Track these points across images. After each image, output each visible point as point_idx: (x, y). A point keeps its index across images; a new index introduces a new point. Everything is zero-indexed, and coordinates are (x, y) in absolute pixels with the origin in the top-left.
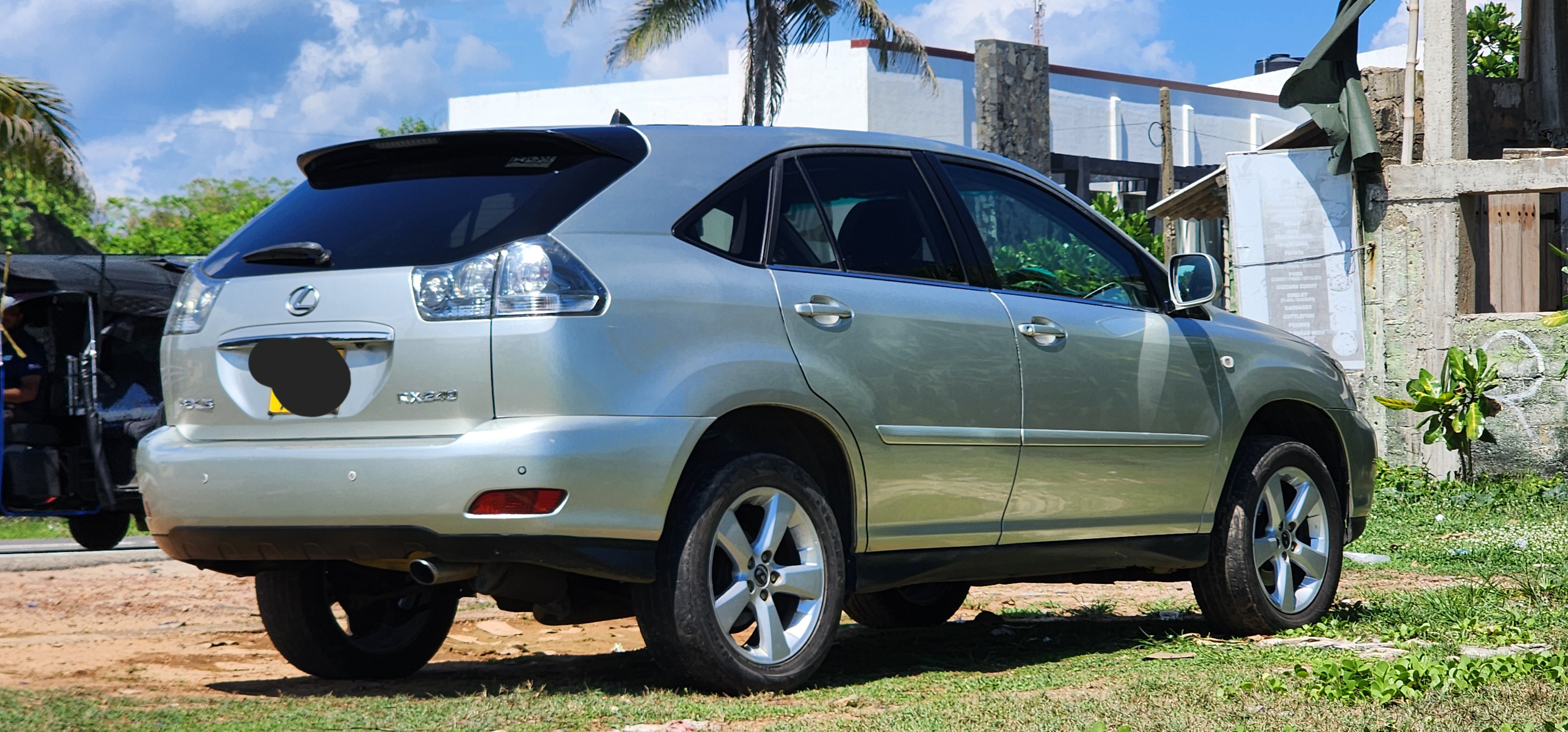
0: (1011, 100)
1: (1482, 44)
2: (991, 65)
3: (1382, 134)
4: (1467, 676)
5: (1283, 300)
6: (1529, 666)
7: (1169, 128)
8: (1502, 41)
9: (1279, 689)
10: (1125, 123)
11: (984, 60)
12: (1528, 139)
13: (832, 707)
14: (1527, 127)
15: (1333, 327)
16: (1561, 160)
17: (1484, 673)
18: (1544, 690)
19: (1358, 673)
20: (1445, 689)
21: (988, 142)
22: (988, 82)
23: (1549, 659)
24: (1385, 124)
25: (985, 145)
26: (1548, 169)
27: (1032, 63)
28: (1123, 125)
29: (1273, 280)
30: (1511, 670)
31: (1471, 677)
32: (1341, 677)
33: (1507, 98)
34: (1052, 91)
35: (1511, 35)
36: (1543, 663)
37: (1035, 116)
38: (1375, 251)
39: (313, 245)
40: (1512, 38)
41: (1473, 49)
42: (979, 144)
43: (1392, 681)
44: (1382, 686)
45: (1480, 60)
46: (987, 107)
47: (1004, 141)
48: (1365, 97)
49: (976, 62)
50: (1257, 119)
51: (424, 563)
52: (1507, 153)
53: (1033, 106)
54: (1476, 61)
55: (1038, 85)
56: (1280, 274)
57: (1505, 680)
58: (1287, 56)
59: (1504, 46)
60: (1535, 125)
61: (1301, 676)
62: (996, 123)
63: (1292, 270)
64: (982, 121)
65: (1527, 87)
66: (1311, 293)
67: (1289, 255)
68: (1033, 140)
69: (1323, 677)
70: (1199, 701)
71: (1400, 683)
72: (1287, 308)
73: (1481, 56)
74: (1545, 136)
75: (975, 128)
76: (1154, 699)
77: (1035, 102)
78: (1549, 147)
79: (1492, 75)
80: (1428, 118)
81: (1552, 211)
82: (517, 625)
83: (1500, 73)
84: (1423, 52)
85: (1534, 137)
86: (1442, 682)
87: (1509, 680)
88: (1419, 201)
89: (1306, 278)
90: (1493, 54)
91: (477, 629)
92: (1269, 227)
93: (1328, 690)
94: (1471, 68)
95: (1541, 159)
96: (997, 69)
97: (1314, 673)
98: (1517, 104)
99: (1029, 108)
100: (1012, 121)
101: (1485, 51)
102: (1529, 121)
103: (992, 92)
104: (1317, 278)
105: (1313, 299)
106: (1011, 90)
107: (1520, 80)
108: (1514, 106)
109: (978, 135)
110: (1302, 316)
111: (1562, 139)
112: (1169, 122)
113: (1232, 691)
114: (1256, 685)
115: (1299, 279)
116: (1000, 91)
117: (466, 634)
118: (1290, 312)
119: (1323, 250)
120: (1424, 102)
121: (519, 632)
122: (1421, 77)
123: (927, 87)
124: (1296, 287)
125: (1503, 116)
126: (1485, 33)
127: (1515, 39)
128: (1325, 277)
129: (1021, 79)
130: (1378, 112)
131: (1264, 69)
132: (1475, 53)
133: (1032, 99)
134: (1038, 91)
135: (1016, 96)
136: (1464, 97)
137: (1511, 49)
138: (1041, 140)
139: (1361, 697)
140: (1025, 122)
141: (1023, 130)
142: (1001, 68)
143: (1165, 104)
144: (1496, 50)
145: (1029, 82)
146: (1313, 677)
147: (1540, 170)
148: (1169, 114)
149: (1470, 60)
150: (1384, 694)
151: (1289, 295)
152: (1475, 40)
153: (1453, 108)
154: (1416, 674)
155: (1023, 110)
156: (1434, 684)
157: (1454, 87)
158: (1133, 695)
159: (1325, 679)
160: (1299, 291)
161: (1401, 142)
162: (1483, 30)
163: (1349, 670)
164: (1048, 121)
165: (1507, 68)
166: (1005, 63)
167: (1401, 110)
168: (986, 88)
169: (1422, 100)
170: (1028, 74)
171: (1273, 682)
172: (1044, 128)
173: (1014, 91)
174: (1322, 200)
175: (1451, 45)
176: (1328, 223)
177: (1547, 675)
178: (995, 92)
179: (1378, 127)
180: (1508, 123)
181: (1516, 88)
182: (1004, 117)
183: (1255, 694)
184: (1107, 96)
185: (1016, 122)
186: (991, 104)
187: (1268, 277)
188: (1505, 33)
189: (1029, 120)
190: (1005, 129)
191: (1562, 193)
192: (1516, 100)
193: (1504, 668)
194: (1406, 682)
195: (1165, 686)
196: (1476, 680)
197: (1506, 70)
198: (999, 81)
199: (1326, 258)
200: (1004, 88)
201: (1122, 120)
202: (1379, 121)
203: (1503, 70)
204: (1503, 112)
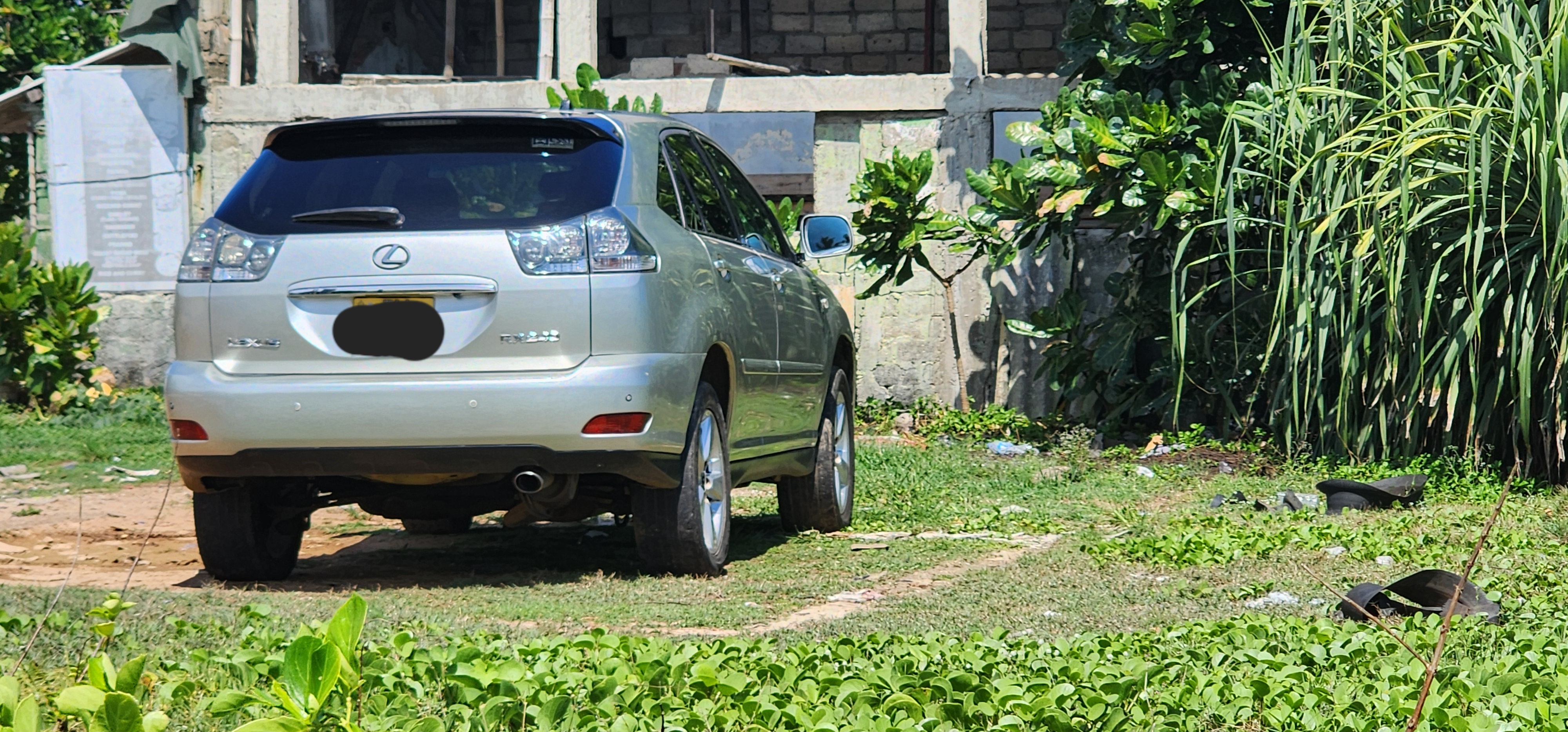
3: (209, 55)
5: (103, 219)
15: (157, 247)
16: (403, 89)
24: (211, 45)
26: (390, 96)
29: (93, 198)
38: (203, 172)
39: (392, 210)
51: (531, 473)
52: (346, 79)
56: (100, 192)
63: (114, 189)
66: (134, 212)
67: (111, 174)
72: (108, 227)
80: (263, 42)
88: (252, 123)
89: (130, 197)
92: (90, 146)
104: (142, 197)
105: (136, 219)
110: (123, 236)
115: (121, 198)
118: (110, 231)
119: (149, 169)
124: (118, 206)
128: (150, 196)
136: (297, 22)
151: (110, 214)
153: (289, 32)
160: (122, 210)
161: (228, 64)
167: (229, 31)
174: (150, 119)
176: (157, 143)
187: (87, 197)
199: (153, 178)
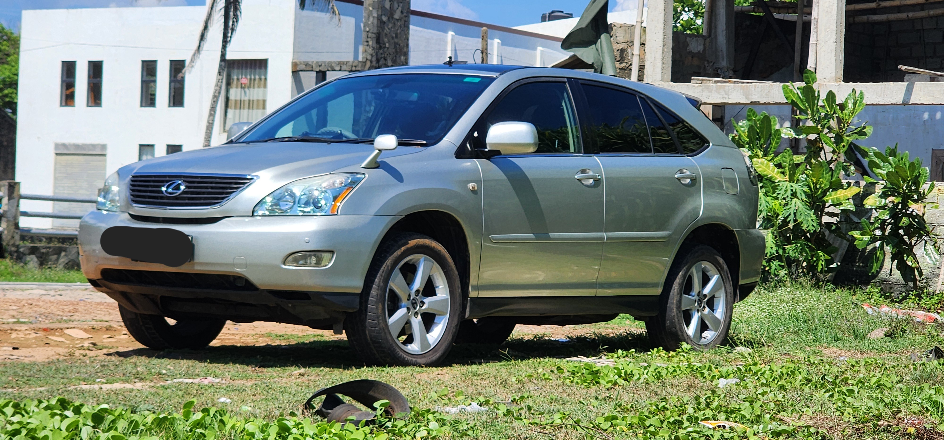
0: (385, 31)
1: (683, 12)
2: (373, 9)
3: (620, 64)
4: (654, 374)
6: (689, 370)
7: (487, 53)
8: (695, 11)
9: (548, 379)
10: (457, 49)
11: (369, 5)
12: (707, 72)
13: (290, 376)
14: (707, 65)
16: (725, 86)
17: (663, 373)
18: (696, 383)
19: (593, 371)
20: (642, 380)
21: (369, 57)
22: (371, 19)
23: (700, 367)
24: (622, 58)
25: (367, 59)
26: (718, 91)
27: (400, 8)
28: (455, 50)
30: (679, 372)
31: (656, 374)
32: (583, 373)
33: (696, 47)
34: (411, 27)
35: (701, 8)
36: (697, 369)
37: (400, 42)
40: (702, 10)
41: (677, 16)
42: (363, 58)
43: (612, 376)
44: (606, 378)
45: (682, 22)
46: (370, 35)
47: (380, 56)
48: (610, 41)
49: (364, 6)
50: (541, 51)
52: (694, 79)
53: (399, 36)
54: (679, 23)
55: (403, 22)
57: (675, 377)
58: (562, 12)
59: (696, 14)
60: (711, 64)
61: (560, 373)
62: (375, 45)
64: (366, 44)
65: (708, 41)
68: (398, 56)
69: (573, 373)
70: (502, 383)
71: (617, 377)
73: (682, 20)
74: (717, 71)
75: (361, 49)
76: (476, 381)
77: (400, 33)
78: (719, 77)
79: (688, 32)
80: (648, 56)
81: (720, 117)
82: (89, 332)
83: (694, 31)
84: (646, 16)
85: (710, 71)
86: (640, 377)
87: (677, 377)
90: (690, 19)
91: (65, 333)
93: (576, 380)
94: (676, 26)
95: (714, 85)
96: (378, 11)
97: (568, 371)
98: (701, 51)
99: (396, 37)
100: (385, 45)
101: (685, 17)
102: (708, 61)
103: (373, 26)
106: (385, 25)
107: (704, 36)
108: (699, 52)
109: (363, 53)
111: (727, 73)
112: (486, 49)
113: (521, 378)
114: (535, 376)
116: (379, 25)
117: (58, 336)
120: (646, 46)
121: (91, 336)
122: (645, 31)
123: (334, 20)
125: (693, 57)
126: (685, 5)
127: (704, 10)
129: (393, 18)
130: (618, 50)
131: (547, 19)
132: (679, 18)
133: (399, 31)
134: (403, 26)
135: (389, 29)
136: (670, 44)
137: (701, 16)
138: (403, 58)
139: (594, 385)
140: (393, 46)
141: (392, 50)
142: (380, 10)
143: (485, 38)
144: (692, 17)
145: (397, 20)
146: (568, 374)
147: (713, 91)
148: (487, 45)
149: (676, 21)
150: (607, 383)
152: (679, 10)
153: (663, 50)
154: (626, 373)
155: (393, 38)
156: (635, 378)
157: (664, 38)
158: (463, 378)
159: (574, 374)
161: (631, 69)
162: (684, 3)
163: (588, 370)
164: (407, 46)
165: (698, 29)
166: (383, 8)
167: (632, 50)
168: (370, 23)
169: (644, 44)
170: (397, 16)
171: (544, 375)
172: (405, 50)
173: (388, 25)
175: (663, 12)
177: (699, 375)
178: (376, 25)
179: (618, 59)
180: (696, 62)
181: (701, 40)
182: (381, 42)
183: (534, 381)
184: (446, 31)
185: (387, 45)
186: (373, 33)
188: (697, 6)
189: (396, 44)
190: (380, 49)
191: (726, 106)
192: (701, 48)
193: (675, 371)
194: (620, 376)
195: (482, 374)
196: (659, 376)
197: (697, 30)
198: (378, 19)
200: (381, 23)
201: (455, 47)
202: (618, 56)
203: (695, 29)
204: (693, 55)
